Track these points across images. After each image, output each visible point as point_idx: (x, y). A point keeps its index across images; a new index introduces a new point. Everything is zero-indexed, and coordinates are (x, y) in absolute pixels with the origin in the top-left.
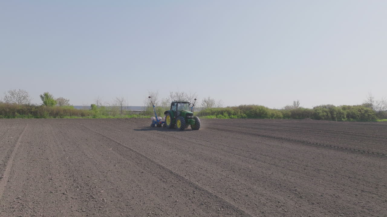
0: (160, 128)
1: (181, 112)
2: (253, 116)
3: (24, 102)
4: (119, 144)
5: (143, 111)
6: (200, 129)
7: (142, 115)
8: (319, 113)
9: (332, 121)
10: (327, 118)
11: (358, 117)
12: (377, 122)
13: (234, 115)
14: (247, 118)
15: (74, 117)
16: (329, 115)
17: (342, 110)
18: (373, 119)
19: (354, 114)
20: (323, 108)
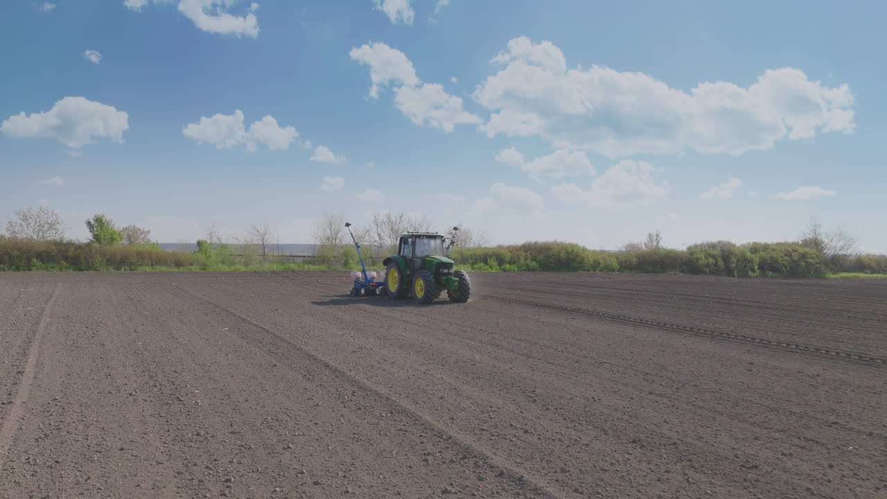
0: (373, 298)
1: (424, 259)
2: (553, 265)
3: (51, 236)
4: (244, 320)
5: (310, 255)
6: (469, 300)
7: (310, 263)
8: (698, 259)
9: (726, 278)
10: (715, 271)
11: (783, 268)
12: (825, 278)
13: (510, 263)
14: (540, 270)
15: (158, 268)
16: (721, 263)
17: (749, 254)
18: (818, 274)
19: (776, 261)
20: (709, 247)
